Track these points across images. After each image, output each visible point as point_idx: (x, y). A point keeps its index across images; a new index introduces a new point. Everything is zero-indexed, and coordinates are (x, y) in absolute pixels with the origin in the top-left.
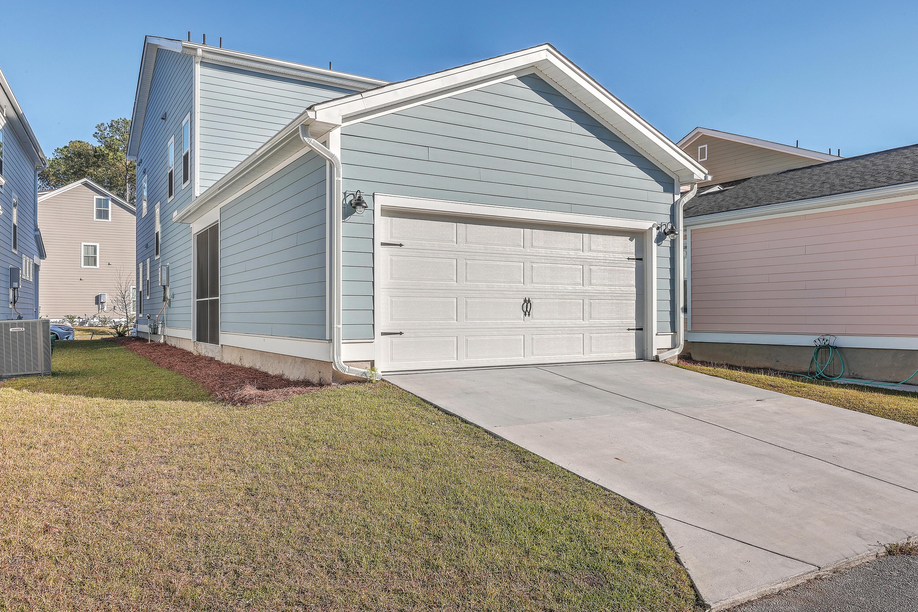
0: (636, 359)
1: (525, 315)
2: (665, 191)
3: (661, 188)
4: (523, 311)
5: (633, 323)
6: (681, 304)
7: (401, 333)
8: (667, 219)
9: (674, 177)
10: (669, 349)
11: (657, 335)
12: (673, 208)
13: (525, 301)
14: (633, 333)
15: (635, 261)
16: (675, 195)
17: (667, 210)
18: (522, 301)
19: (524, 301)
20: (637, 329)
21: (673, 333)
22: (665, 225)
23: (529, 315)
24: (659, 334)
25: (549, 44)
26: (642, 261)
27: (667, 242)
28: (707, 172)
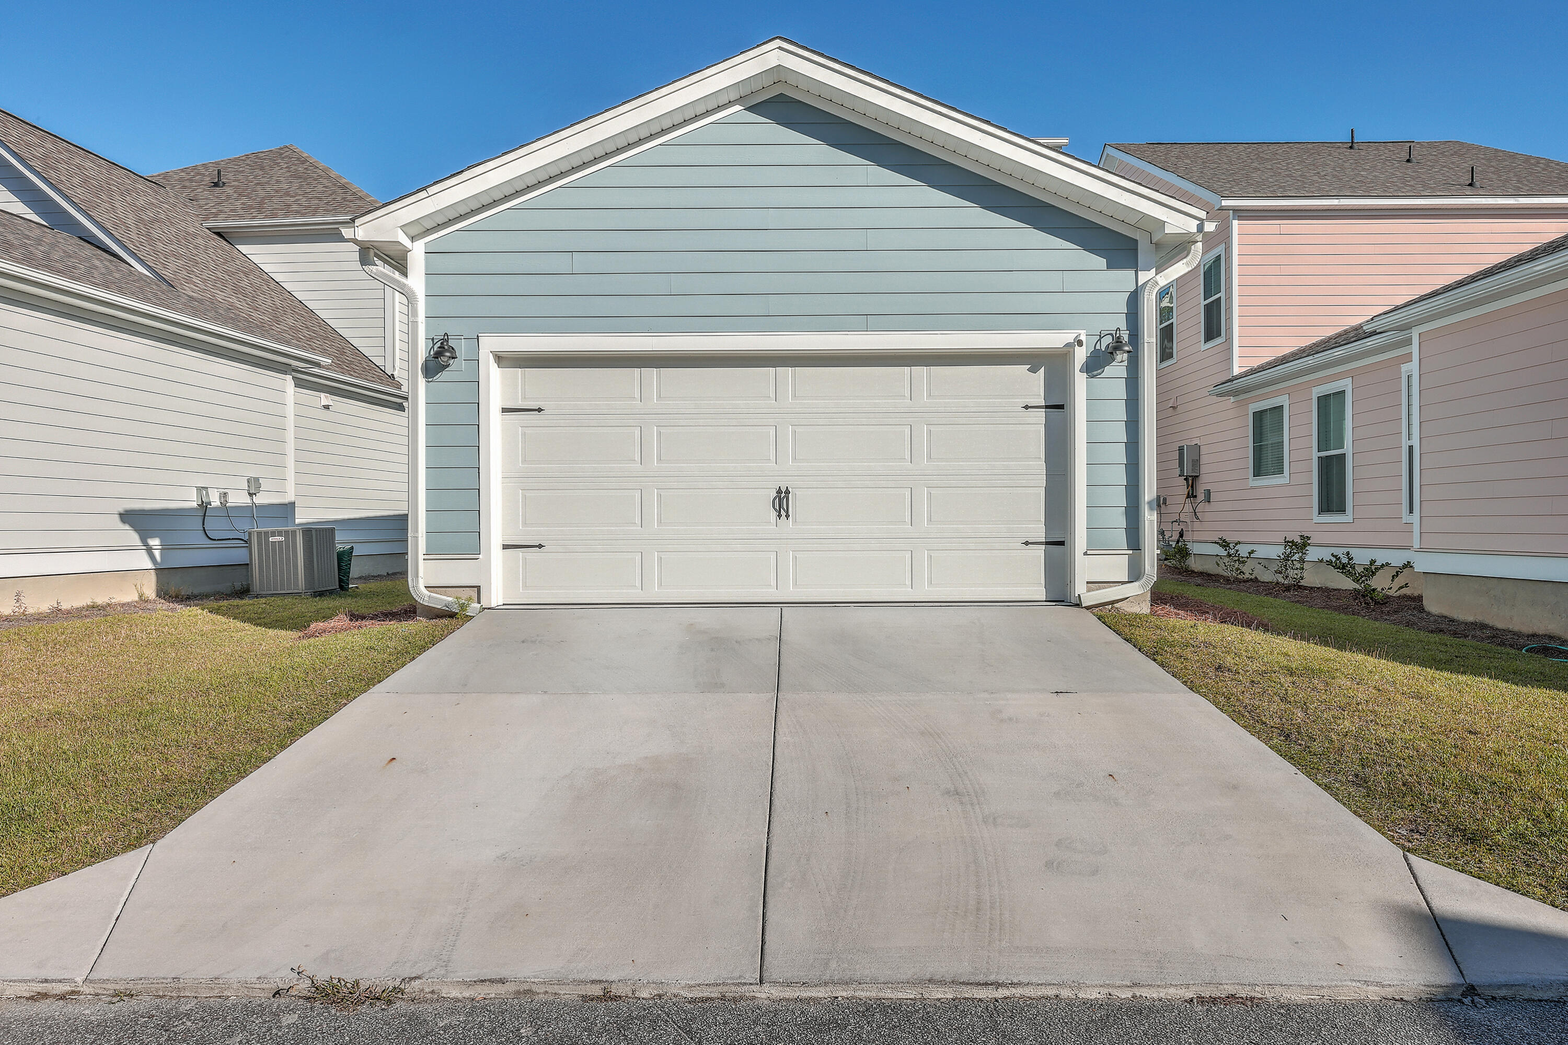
0: (1046, 601)
1: (780, 516)
2: (1110, 266)
3: (1102, 262)
4: (775, 510)
5: (1039, 532)
6: (1149, 491)
7: (540, 546)
8: (1121, 322)
9: (1136, 235)
10: (1123, 583)
11: (1085, 554)
12: (1134, 299)
13: (779, 492)
14: (1039, 552)
15: (1044, 410)
16: (1139, 272)
17: (1120, 303)
18: (774, 494)
19: (777, 493)
20: (1047, 543)
21: (1131, 552)
22: (1111, 334)
23: (787, 516)
24: (1089, 552)
25: (780, 38)
26: (1063, 410)
27: (1117, 369)
28: (1202, 214)
